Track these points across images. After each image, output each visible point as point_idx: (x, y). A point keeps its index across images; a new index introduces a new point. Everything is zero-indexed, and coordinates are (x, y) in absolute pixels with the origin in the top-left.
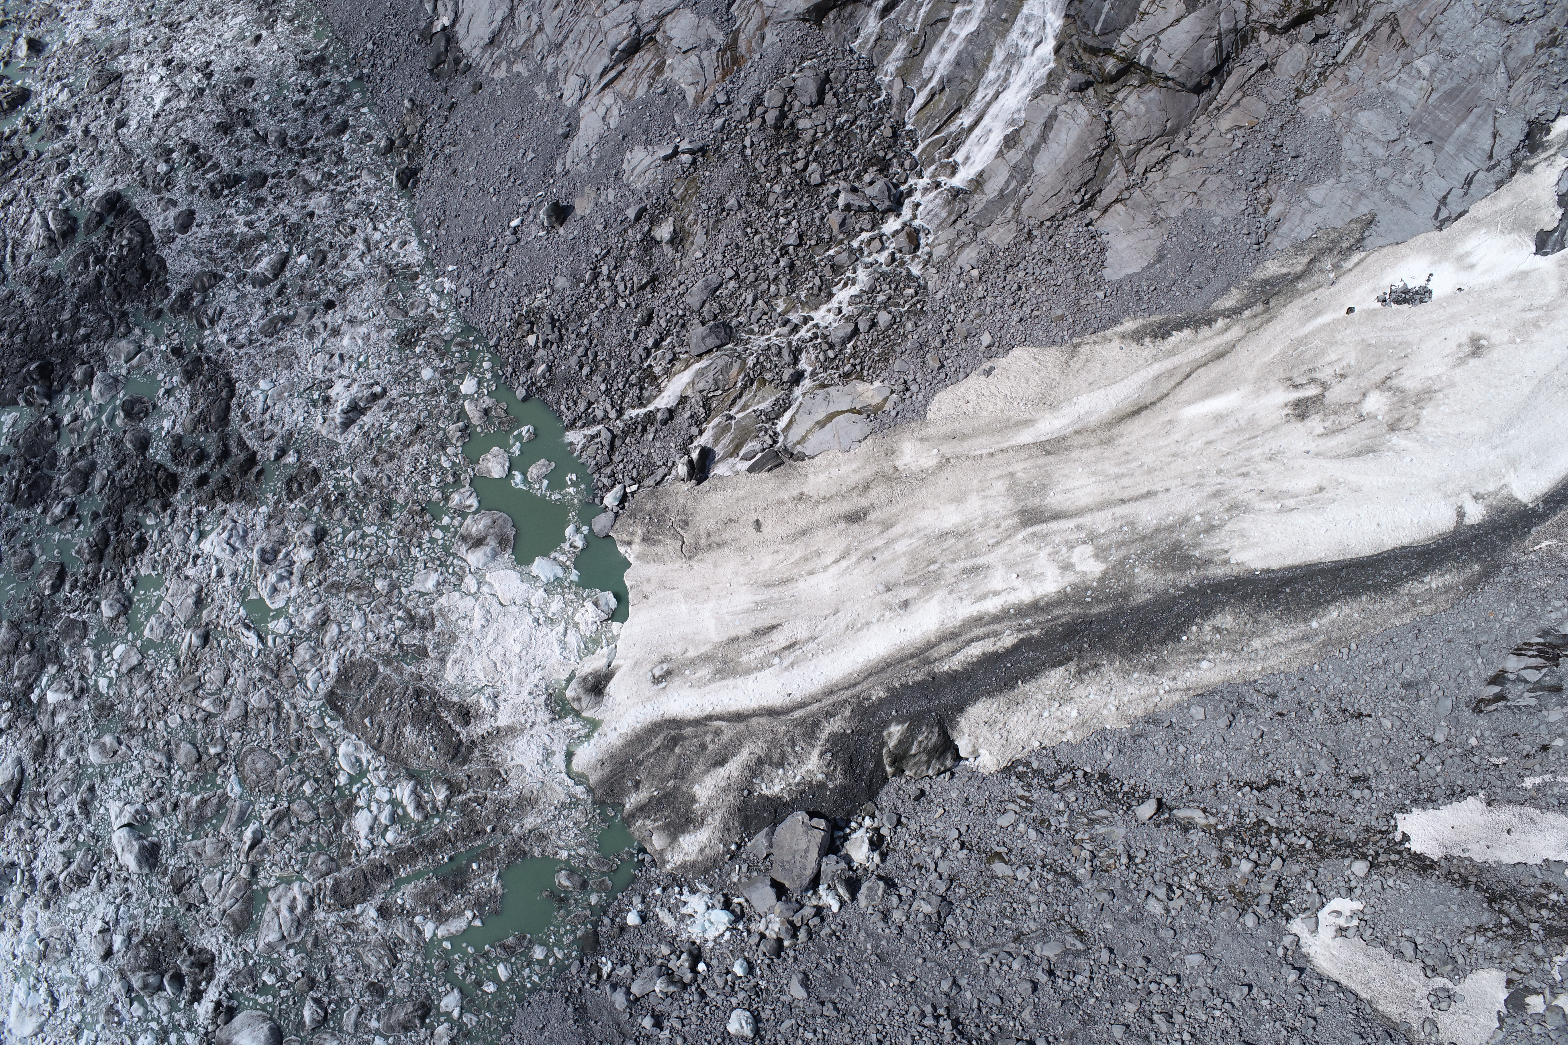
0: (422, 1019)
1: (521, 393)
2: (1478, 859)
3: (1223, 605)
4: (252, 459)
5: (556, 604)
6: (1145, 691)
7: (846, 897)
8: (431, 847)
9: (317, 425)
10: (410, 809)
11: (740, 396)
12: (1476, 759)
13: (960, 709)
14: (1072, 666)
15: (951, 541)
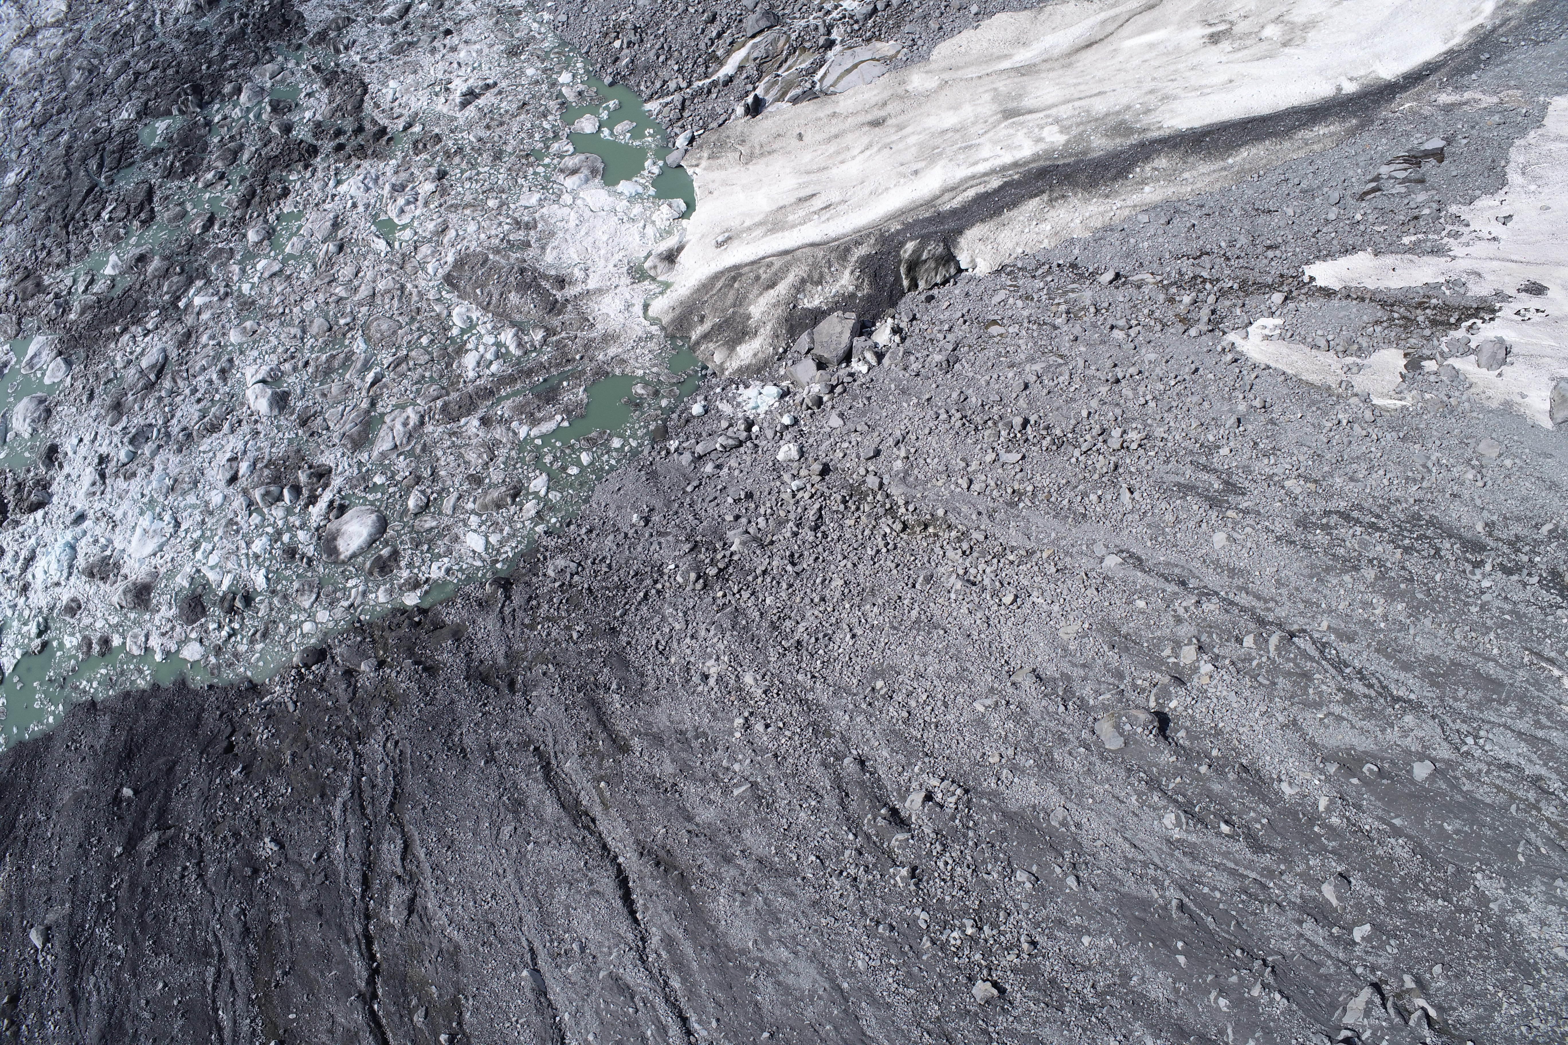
0: (514, 497)
1: (608, 80)
2: (1371, 287)
3: (1159, 152)
4: (383, 131)
5: (637, 209)
6: (1102, 209)
7: (874, 362)
8: (529, 373)
9: (440, 106)
10: (512, 348)
11: (786, 60)
12: (1362, 228)
13: (960, 232)
14: (1045, 197)
15: (950, 134)
